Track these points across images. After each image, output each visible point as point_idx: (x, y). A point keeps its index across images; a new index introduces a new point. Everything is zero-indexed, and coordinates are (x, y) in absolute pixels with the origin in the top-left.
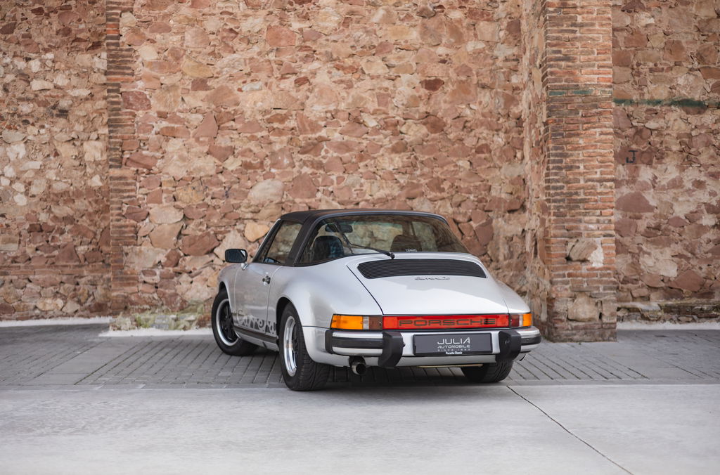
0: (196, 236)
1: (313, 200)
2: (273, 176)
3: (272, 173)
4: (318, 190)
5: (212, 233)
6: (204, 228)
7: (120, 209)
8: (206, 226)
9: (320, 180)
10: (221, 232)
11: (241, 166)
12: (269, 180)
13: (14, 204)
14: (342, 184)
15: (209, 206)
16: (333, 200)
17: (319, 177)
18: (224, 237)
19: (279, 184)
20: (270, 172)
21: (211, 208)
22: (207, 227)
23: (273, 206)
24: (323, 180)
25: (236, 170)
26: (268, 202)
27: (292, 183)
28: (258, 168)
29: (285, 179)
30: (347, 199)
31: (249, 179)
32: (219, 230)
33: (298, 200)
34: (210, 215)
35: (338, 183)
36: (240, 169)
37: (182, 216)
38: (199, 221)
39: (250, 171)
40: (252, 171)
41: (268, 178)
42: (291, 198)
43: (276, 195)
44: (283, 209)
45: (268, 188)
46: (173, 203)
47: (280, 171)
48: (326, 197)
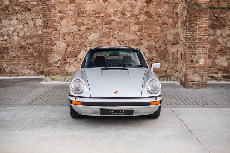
0: (71, 51)
1: (109, 40)
2: (96, 32)
4: (111, 37)
5: (76, 50)
6: (74, 49)
7: (47, 42)
8: (74, 48)
9: (111, 33)
10: (79, 50)
11: (86, 29)
12: (95, 33)
13: (14, 39)
14: (119, 35)
15: (75, 42)
16: (116, 40)
18: (80, 52)
19: (98, 35)
20: (95, 31)
21: (76, 42)
22: (75, 49)
23: (96, 42)
24: (112, 33)
25: (84, 30)
26: (94, 41)
27: (102, 34)
28: (91, 29)
29: (100, 33)
30: (120, 40)
31: (88, 33)
32: (79, 49)
33: (104, 40)
34: (76, 45)
35: (117, 35)
37: (67, 45)
38: (72, 46)
39: (88, 30)
42: (102, 39)
43: (97, 38)
44: (99, 43)
45: (94, 36)
46: (64, 40)
47: (99, 30)
48: (113, 39)
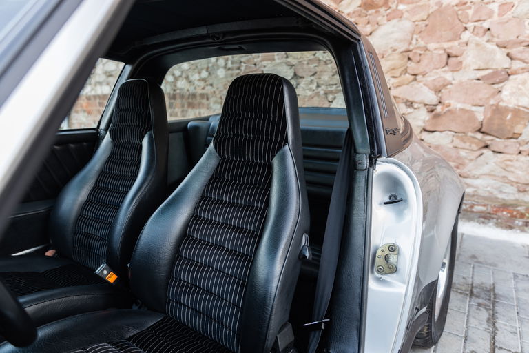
0: (306, 96)
1: (456, 43)
2: (400, 16)
3: (399, 10)
4: (466, 29)
5: (322, 92)
6: (314, 86)
7: (239, 68)
8: (315, 84)
9: (470, 12)
10: (331, 92)
11: (360, 6)
12: (394, 22)
14: (509, 15)
15: (320, 60)
16: (488, 41)
17: (470, 8)
18: (335, 98)
19: (407, 25)
20: (396, 10)
21: (322, 63)
22: (318, 86)
23: (396, 56)
24: (476, 12)
25: (354, 12)
26: (390, 51)
27: (427, 22)
28: (381, 7)
29: (417, 17)
30: (513, 38)
31: (369, 23)
32: (329, 89)
33: (431, 46)
34: (321, 72)
35: (500, 15)
36: (357, 11)
37: (292, 74)
38: (309, 79)
39: (370, 12)
40: (373, 11)
41: (394, 18)
42: (422, 43)
43: (401, 41)
44: (409, 59)
45: (392, 33)
46: (284, 60)
47: (411, 6)
48: (477, 38)
